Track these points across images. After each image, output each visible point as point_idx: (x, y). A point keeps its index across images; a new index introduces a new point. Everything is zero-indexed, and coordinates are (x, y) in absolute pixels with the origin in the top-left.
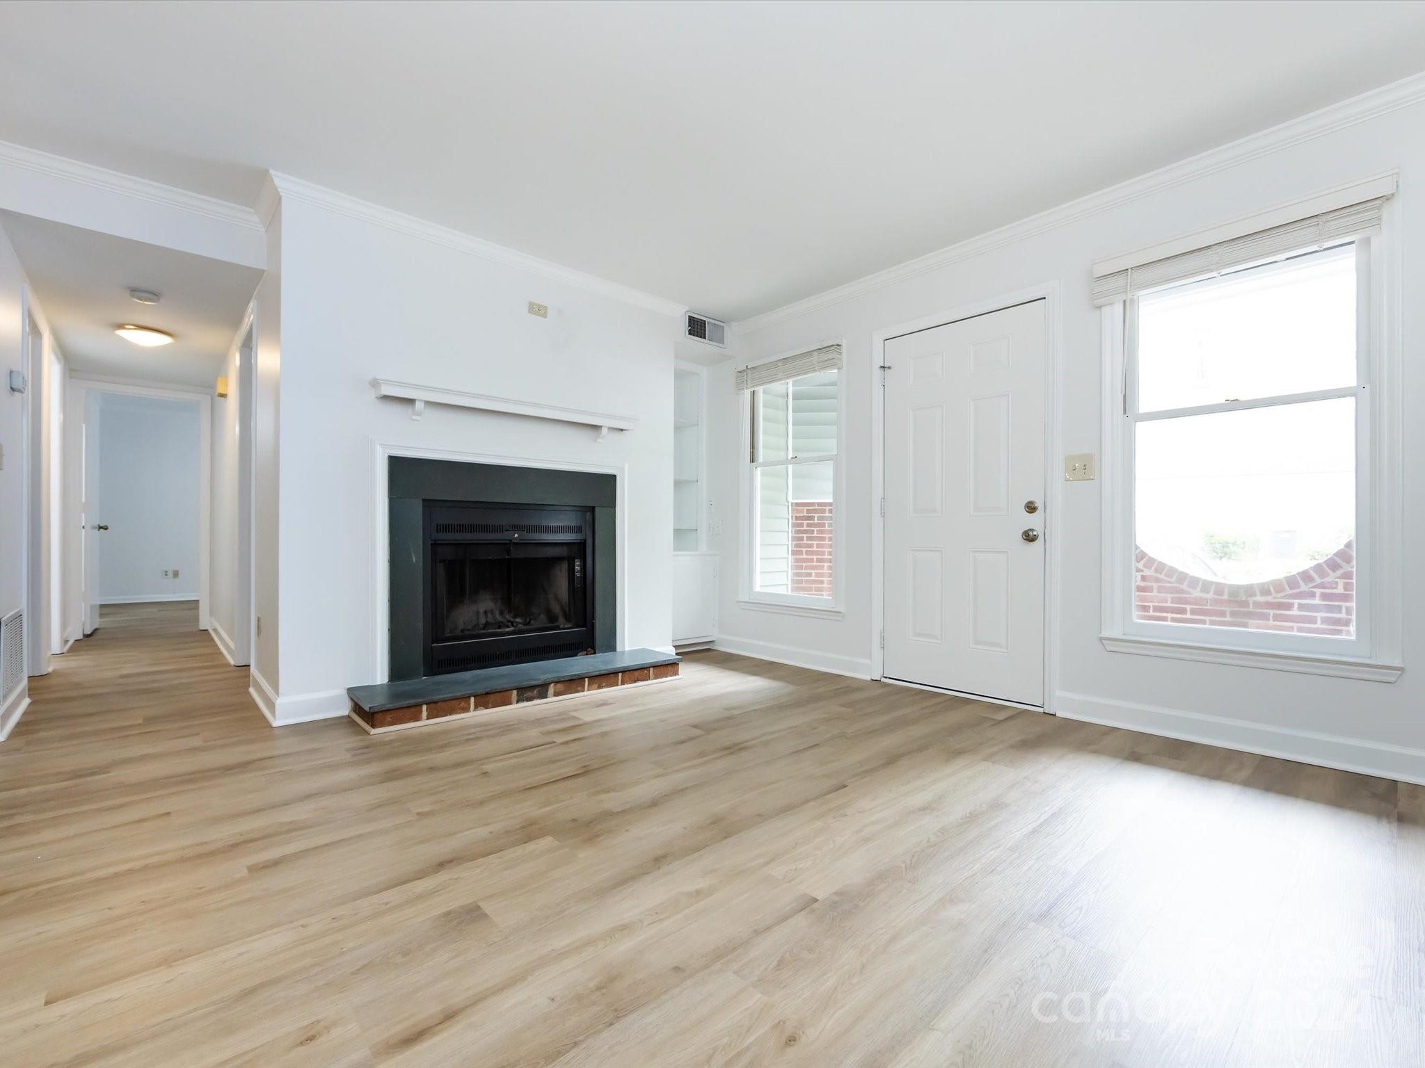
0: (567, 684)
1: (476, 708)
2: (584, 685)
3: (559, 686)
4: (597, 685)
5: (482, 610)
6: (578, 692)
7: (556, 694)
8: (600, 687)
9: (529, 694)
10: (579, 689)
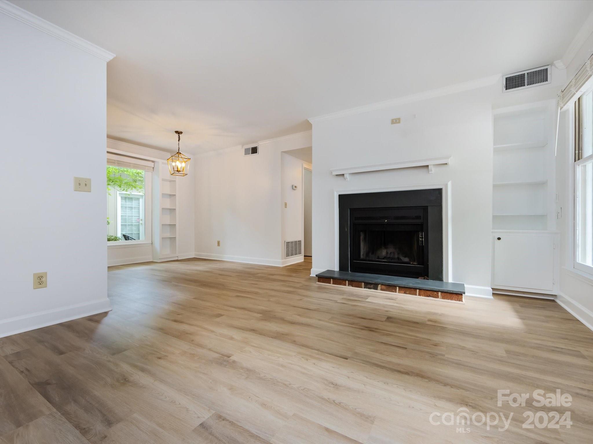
0: (387, 287)
1: (349, 285)
2: (396, 289)
3: (383, 287)
4: (403, 292)
5: (389, 252)
6: (393, 292)
7: (382, 290)
8: (405, 293)
9: (369, 286)
10: (393, 290)
